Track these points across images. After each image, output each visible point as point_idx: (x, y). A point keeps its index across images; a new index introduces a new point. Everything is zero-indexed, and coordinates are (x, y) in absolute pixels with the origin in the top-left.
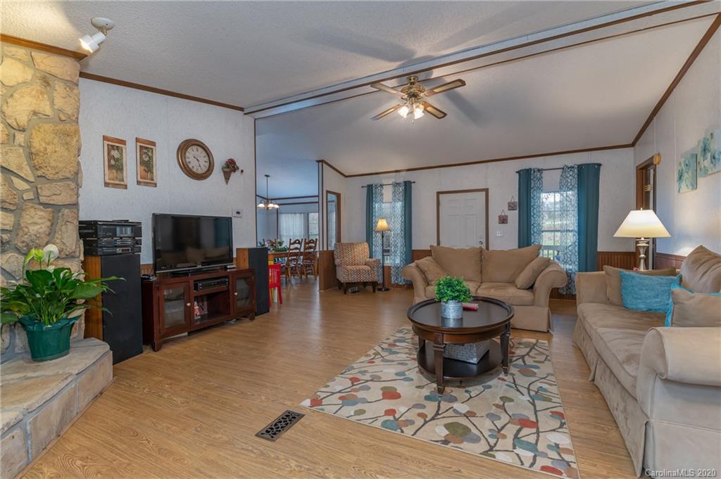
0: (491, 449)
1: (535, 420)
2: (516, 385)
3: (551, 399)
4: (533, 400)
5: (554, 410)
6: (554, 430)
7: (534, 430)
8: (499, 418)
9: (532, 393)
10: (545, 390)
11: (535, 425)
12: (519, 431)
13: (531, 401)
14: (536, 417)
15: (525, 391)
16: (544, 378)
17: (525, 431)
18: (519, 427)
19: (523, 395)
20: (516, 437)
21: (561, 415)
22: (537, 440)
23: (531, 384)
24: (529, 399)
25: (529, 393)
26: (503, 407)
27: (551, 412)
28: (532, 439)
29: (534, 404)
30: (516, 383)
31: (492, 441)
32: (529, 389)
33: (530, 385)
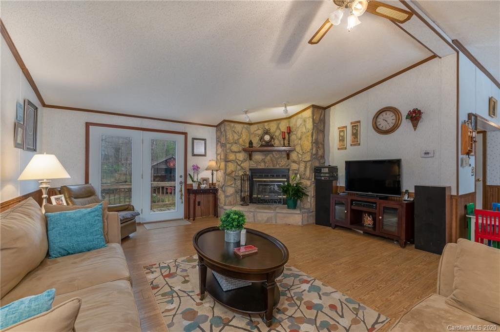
0: (175, 261)
1: (166, 279)
2: (189, 295)
3: (162, 296)
4: (171, 289)
5: (158, 289)
6: (155, 279)
7: (164, 274)
8: (181, 271)
9: (175, 295)
10: (168, 302)
11: (165, 277)
12: (170, 271)
13: (173, 288)
14: (165, 281)
15: (181, 294)
16: (174, 315)
17: (167, 273)
18: (171, 272)
19: (179, 290)
20: (170, 268)
21: (154, 288)
22: (161, 271)
23: (180, 303)
24: (174, 289)
25: (177, 293)
26: (184, 277)
27: (159, 287)
28: (163, 271)
29: (171, 287)
30: (189, 297)
31: (177, 263)
32: (178, 296)
33: (180, 300)
